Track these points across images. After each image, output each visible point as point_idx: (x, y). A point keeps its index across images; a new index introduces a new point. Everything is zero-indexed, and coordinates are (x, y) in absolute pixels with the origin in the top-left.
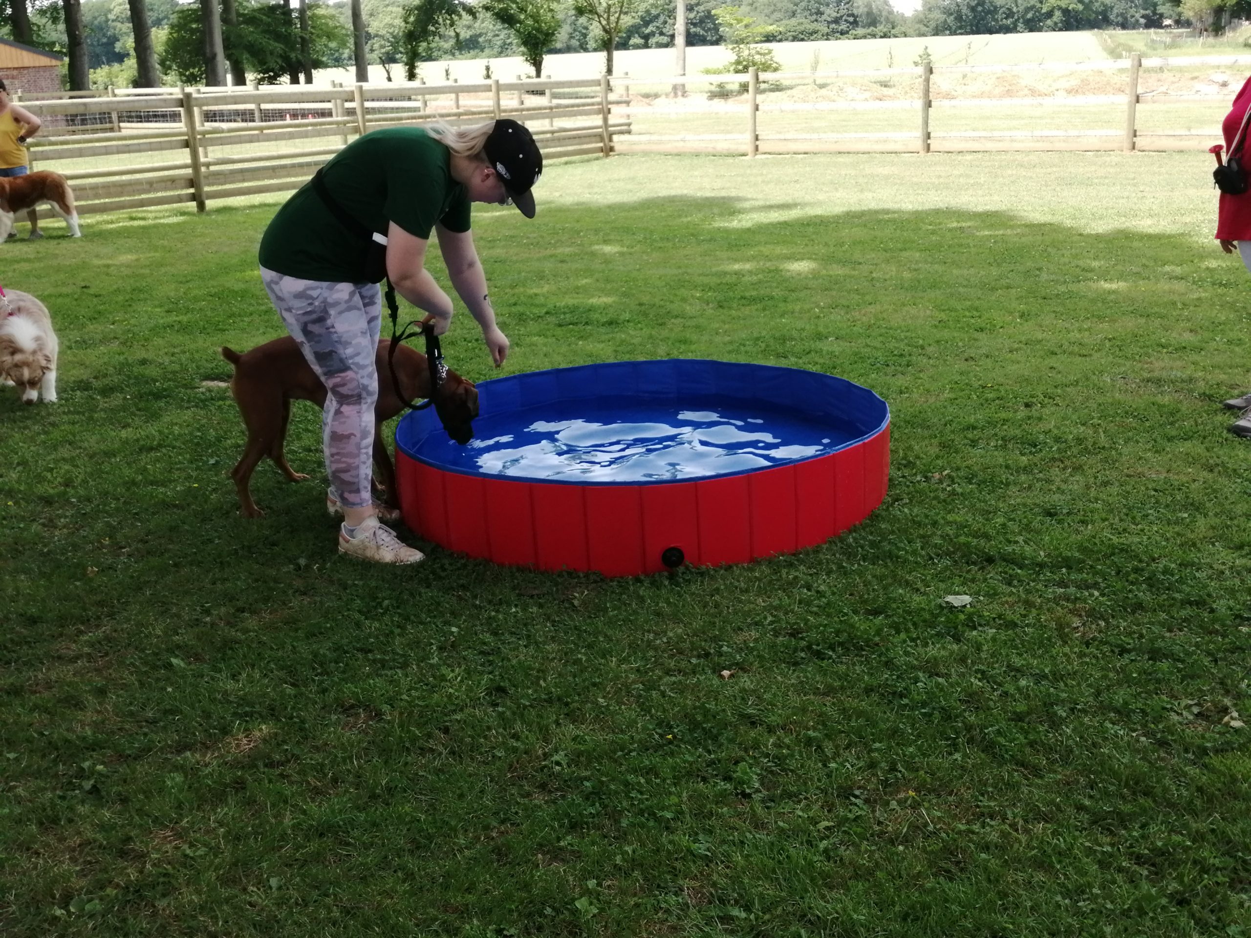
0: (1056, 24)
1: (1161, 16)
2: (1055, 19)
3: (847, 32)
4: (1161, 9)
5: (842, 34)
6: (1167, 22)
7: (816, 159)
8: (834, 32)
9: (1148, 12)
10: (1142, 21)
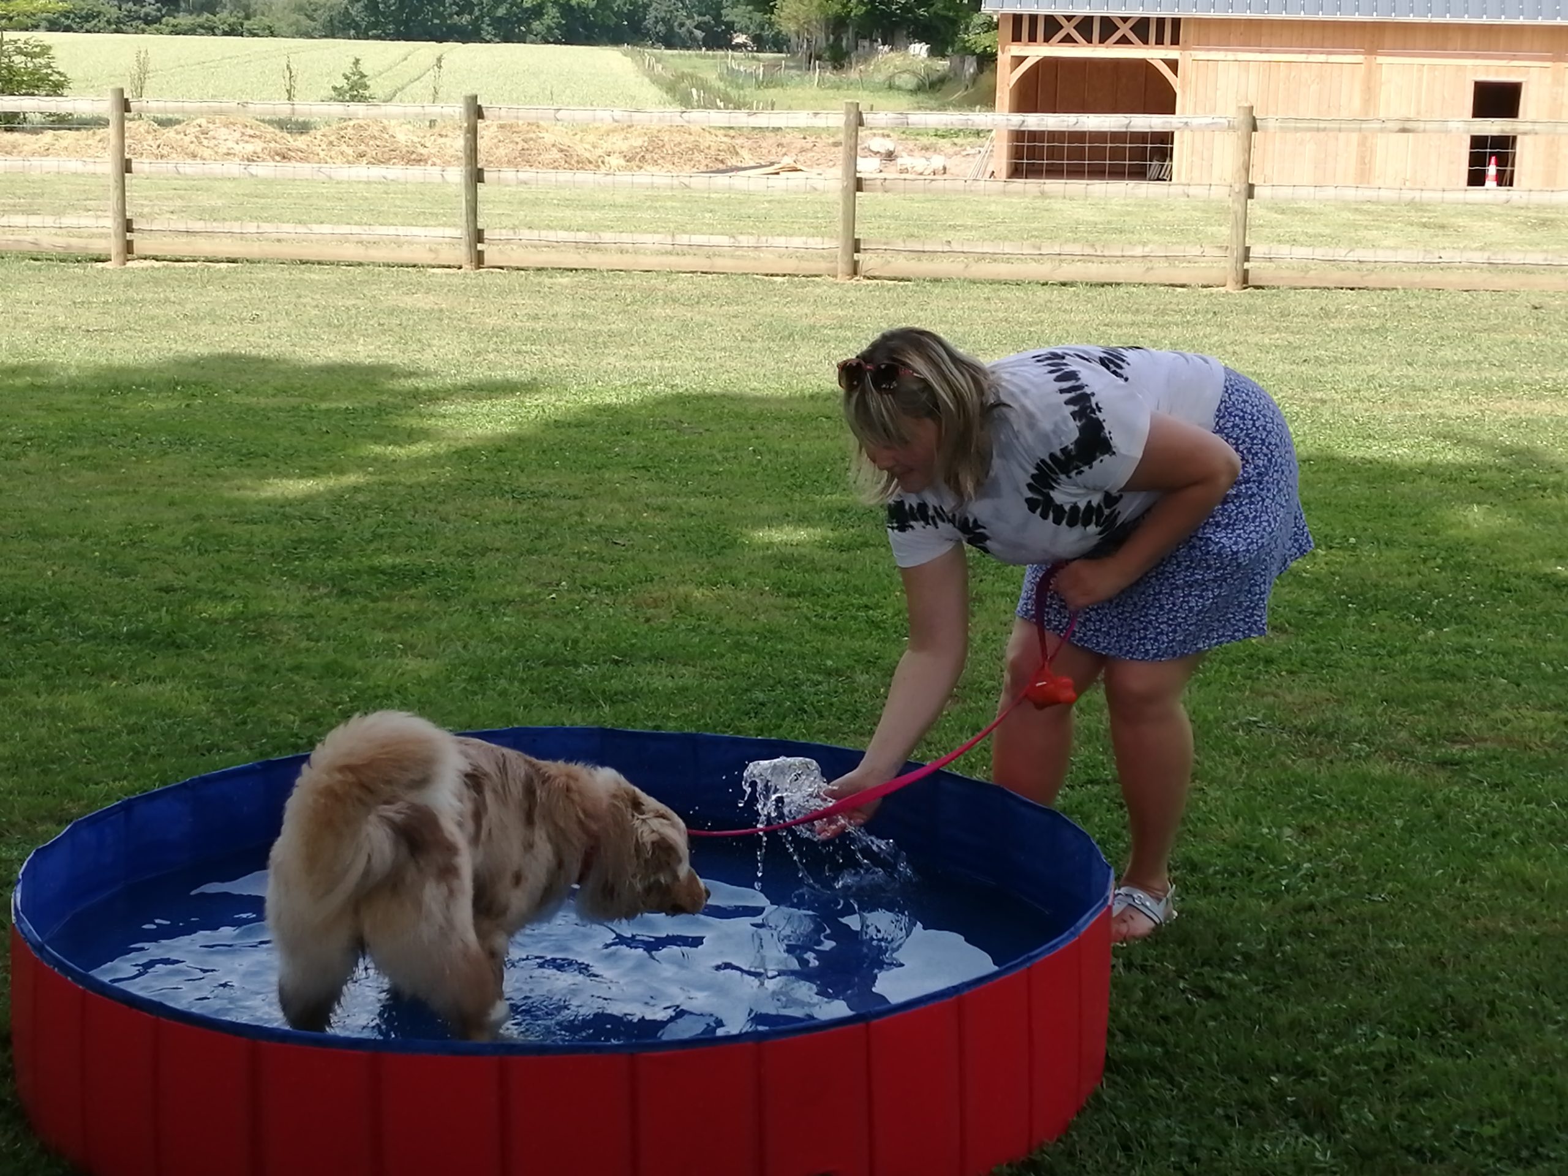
0: (549, 29)
1: (730, 27)
2: (547, 20)
3: (158, 20)
4: (730, 14)
5: (148, 22)
6: (740, 39)
7: (262, 274)
8: (132, 17)
9: (707, 18)
10: (699, 34)
